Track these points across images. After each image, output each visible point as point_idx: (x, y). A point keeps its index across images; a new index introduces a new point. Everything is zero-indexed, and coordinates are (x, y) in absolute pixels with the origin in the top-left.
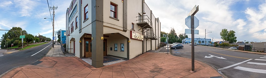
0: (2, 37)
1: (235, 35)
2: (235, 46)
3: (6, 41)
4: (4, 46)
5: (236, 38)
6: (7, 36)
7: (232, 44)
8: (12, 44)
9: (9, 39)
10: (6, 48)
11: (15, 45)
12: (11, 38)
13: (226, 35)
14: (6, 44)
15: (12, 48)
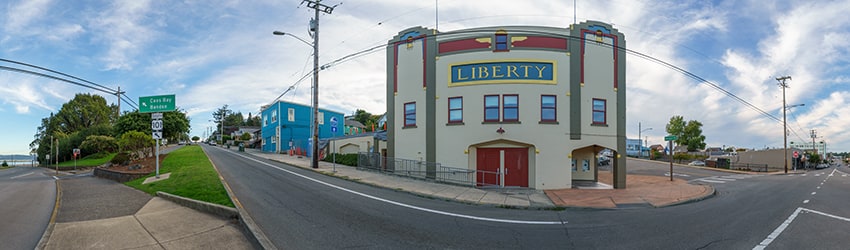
0: (39, 128)
1: (701, 131)
2: (703, 158)
3: (54, 140)
4: (48, 157)
5: (703, 138)
6: (59, 123)
7: (694, 154)
8: (77, 151)
9: (64, 134)
10: (54, 162)
11: (84, 154)
12: (71, 128)
13: (681, 130)
14: (55, 148)
15: (75, 164)
